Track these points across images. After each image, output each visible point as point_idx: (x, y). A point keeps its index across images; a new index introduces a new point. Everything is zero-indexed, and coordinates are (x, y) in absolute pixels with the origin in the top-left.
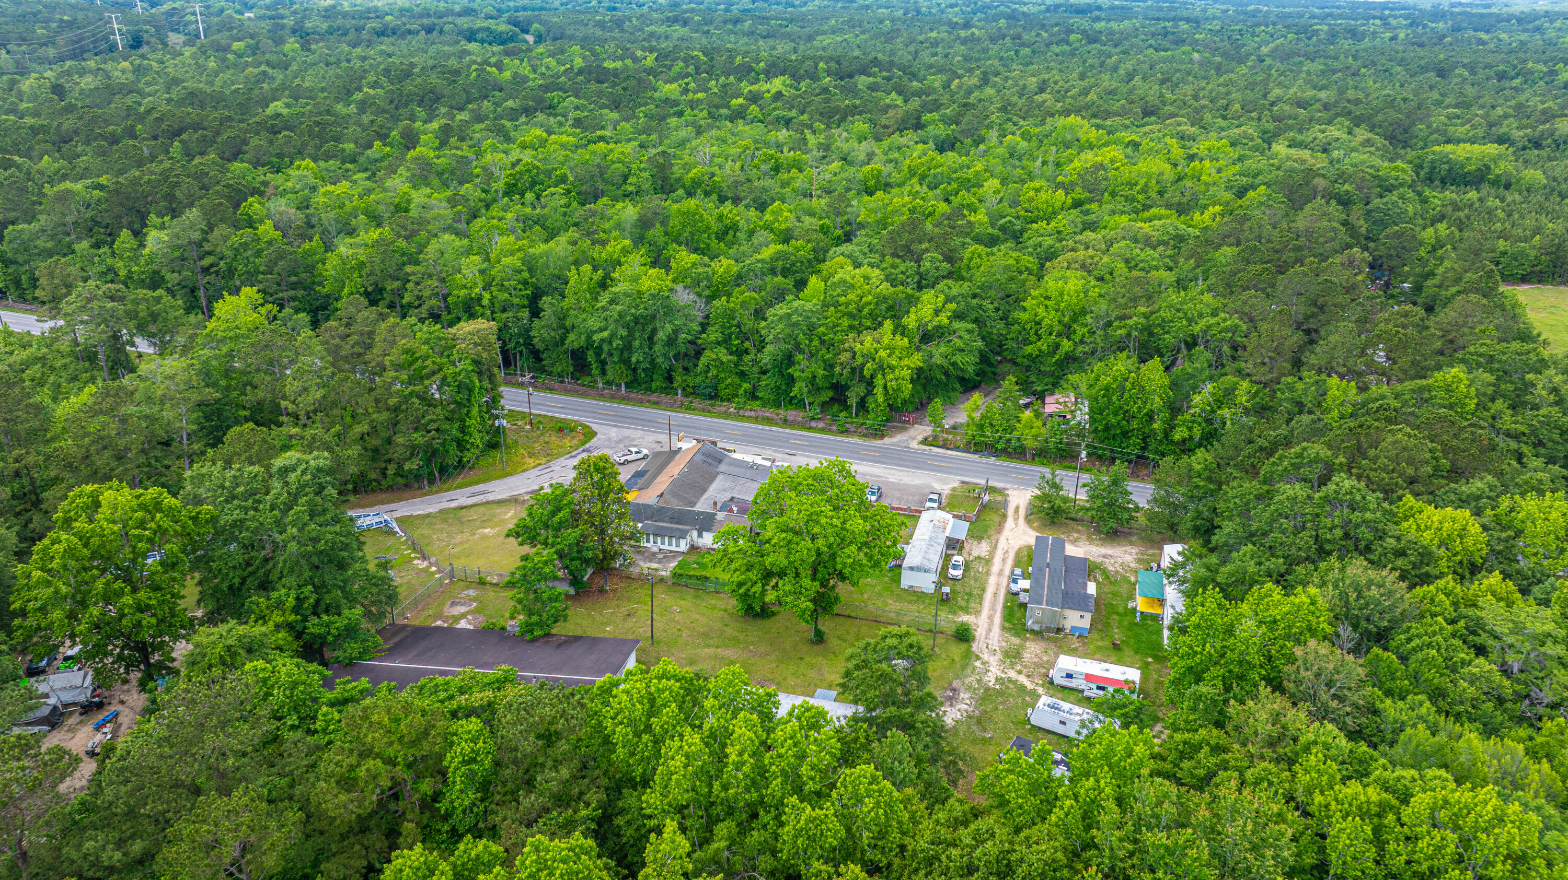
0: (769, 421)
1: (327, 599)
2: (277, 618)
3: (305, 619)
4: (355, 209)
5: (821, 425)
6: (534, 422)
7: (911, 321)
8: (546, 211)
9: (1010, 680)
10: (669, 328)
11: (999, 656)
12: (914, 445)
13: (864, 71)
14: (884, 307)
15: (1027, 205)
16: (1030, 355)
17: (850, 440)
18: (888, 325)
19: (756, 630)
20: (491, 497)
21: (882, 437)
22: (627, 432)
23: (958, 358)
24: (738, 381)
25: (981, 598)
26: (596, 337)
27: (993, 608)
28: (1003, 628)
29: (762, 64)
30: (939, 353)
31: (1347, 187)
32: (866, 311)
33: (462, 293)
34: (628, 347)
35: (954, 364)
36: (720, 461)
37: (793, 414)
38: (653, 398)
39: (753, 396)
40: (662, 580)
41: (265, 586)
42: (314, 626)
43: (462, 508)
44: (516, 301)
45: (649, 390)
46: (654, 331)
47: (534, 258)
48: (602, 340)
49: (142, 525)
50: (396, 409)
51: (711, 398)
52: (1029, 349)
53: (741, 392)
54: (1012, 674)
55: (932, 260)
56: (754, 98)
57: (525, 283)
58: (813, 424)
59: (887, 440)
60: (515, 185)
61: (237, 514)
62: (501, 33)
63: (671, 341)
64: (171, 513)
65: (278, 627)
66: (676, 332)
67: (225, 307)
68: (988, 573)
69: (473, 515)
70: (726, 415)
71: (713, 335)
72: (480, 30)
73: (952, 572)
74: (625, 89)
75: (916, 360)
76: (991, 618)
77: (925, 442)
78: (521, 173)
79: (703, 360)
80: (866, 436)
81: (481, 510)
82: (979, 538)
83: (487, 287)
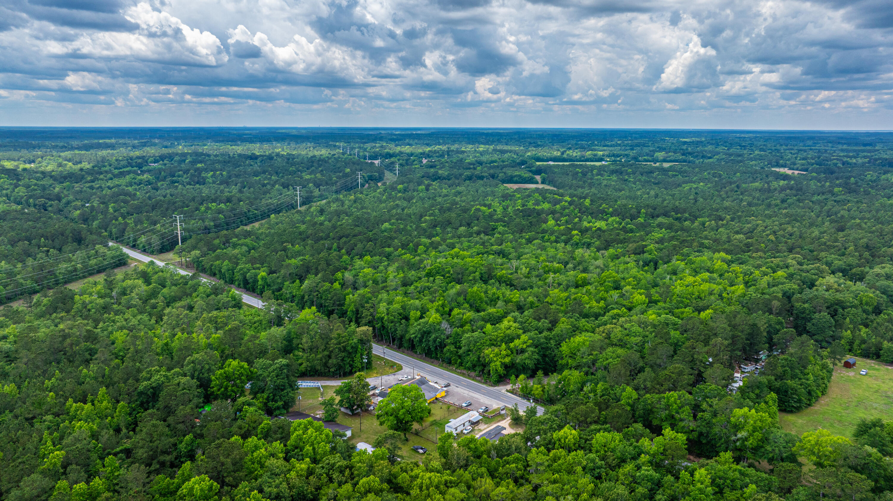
0: (463, 375)
1: (276, 398)
2: (261, 400)
3: (269, 402)
5: (479, 379)
6: (387, 362)
7: (512, 345)
10: (433, 336)
12: (504, 391)
13: (666, 215)
14: (507, 338)
17: (482, 385)
18: (505, 346)
21: (495, 386)
22: (411, 370)
23: (527, 361)
24: (457, 358)
26: (412, 336)
30: (519, 359)
32: (499, 339)
34: (421, 341)
35: (525, 363)
36: (424, 384)
37: (473, 374)
38: (432, 360)
41: (263, 392)
42: (270, 404)
44: (396, 320)
45: (431, 358)
46: (429, 337)
47: (408, 305)
48: (414, 338)
49: (238, 371)
50: (332, 352)
51: (449, 363)
55: (544, 323)
56: (584, 231)
57: (399, 314)
59: (496, 388)
61: (261, 373)
62: (526, 178)
63: (435, 341)
64: (245, 369)
65: (261, 402)
66: (437, 338)
67: (307, 311)
70: (451, 371)
71: (451, 340)
72: (516, 176)
73: (464, 431)
75: (507, 360)
77: (507, 391)
79: (445, 349)
80: (492, 386)
82: (486, 424)
83: (388, 314)
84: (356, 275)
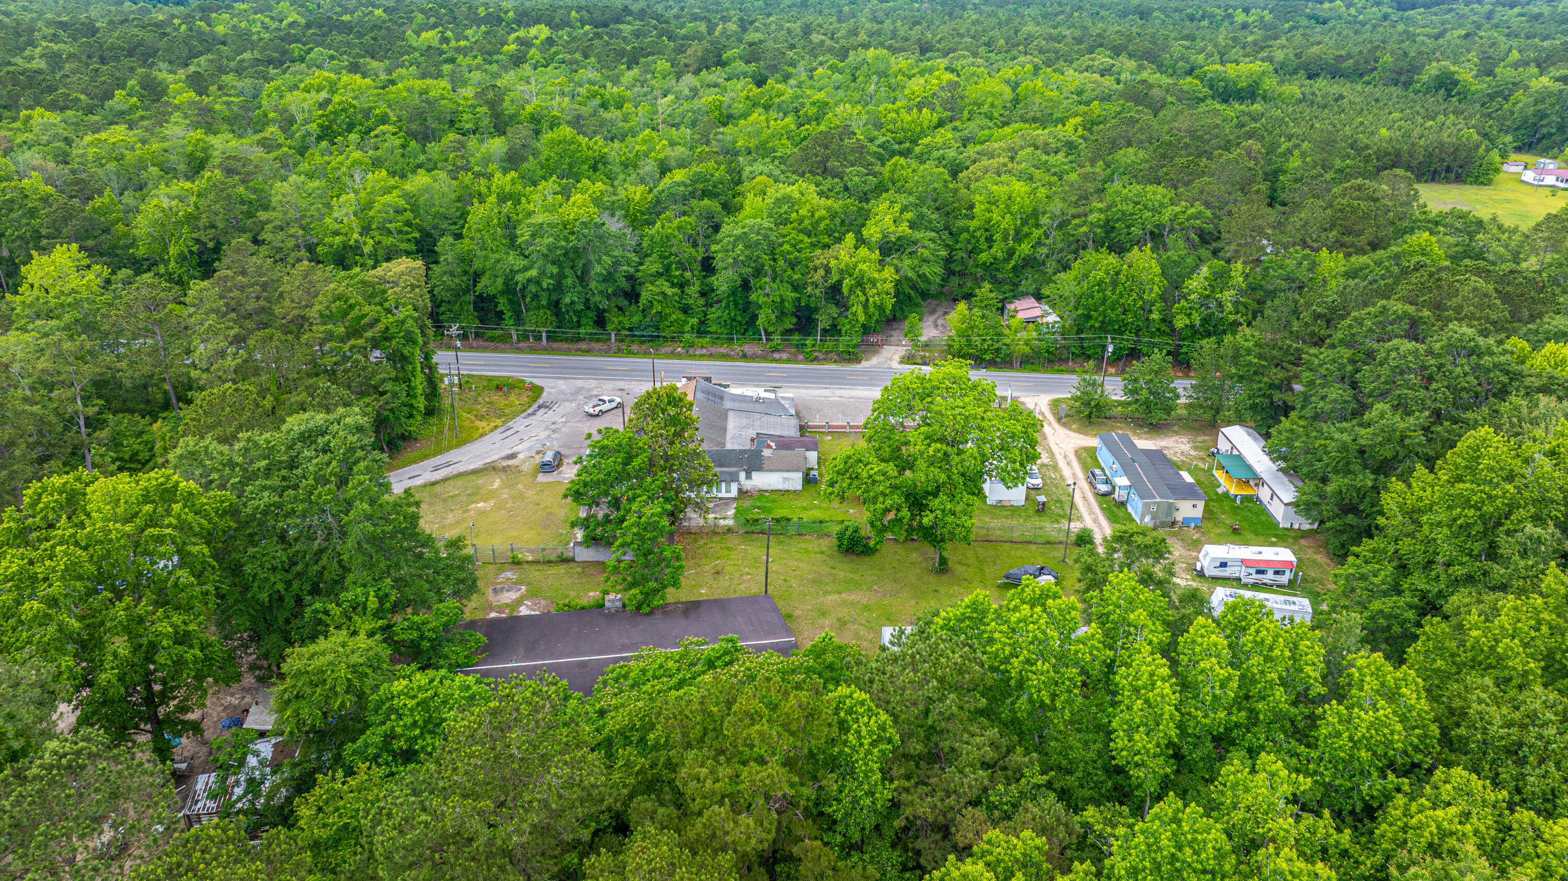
0: (725, 357)
4: (141, 160)
5: (785, 356)
7: (872, 231)
8: (379, 152)
10: (605, 260)
14: (838, 221)
15: (891, 126)
16: (984, 264)
18: (850, 238)
19: (865, 569)
20: (462, 468)
21: (858, 361)
22: (579, 383)
23: (926, 269)
24: (682, 317)
25: (1074, 504)
26: (520, 278)
29: (511, 14)
32: (822, 226)
33: (338, 240)
34: (558, 287)
35: (922, 276)
36: (723, 397)
39: (701, 330)
40: (729, 530)
43: (434, 484)
46: (586, 270)
47: (413, 195)
48: (529, 280)
51: (653, 339)
52: (983, 257)
53: (687, 328)
57: (408, 223)
58: (776, 355)
59: (864, 363)
60: (328, 128)
63: (608, 278)
66: (616, 264)
68: (1064, 479)
69: (451, 489)
70: (673, 355)
71: (652, 266)
73: (1031, 481)
74: (374, 39)
75: (891, 275)
76: (1096, 522)
77: (906, 361)
78: (334, 113)
79: (644, 296)
80: (838, 362)
81: (460, 482)
83: (366, 230)
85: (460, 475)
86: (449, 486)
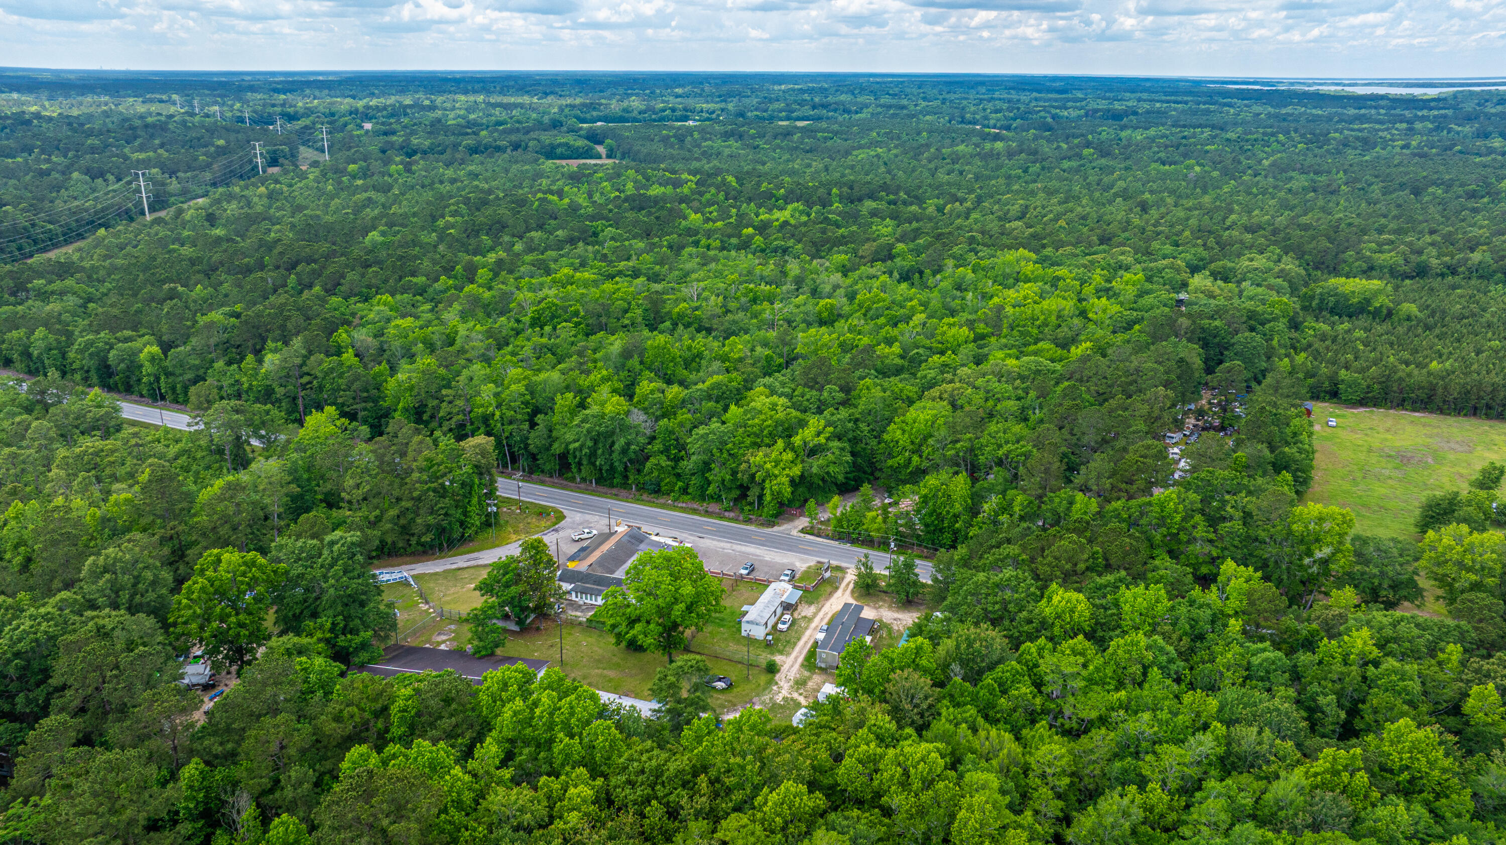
0: (695, 511)
1: (351, 625)
2: (319, 635)
3: (337, 637)
4: (416, 338)
5: (732, 515)
6: (524, 507)
7: (797, 440)
8: (558, 341)
9: (792, 699)
10: (622, 441)
11: (791, 683)
12: (795, 533)
13: (872, 196)
14: (780, 428)
15: (939, 338)
16: (891, 467)
17: (748, 527)
18: (780, 443)
19: (635, 659)
20: (481, 562)
21: (773, 526)
22: (588, 517)
23: (831, 469)
24: (674, 480)
25: (795, 644)
26: (572, 446)
27: (800, 652)
28: (802, 665)
29: (782, 191)
30: (816, 465)
31: (1217, 323)
32: (765, 432)
33: (481, 410)
34: (593, 454)
35: (828, 473)
36: (641, 542)
37: (714, 507)
38: (614, 491)
39: (685, 491)
40: (580, 624)
41: (315, 615)
42: (342, 641)
43: (459, 569)
44: (519, 417)
45: (612, 486)
46: (613, 443)
47: (536, 384)
48: (575, 449)
49: (244, 574)
50: (419, 499)
51: (656, 492)
52: (890, 462)
53: (677, 488)
54: (795, 695)
55: (831, 392)
56: (763, 228)
57: (526, 404)
58: (727, 514)
59: (776, 528)
60: (539, 319)
61: (300, 570)
62: (578, 148)
63: (624, 451)
64: (261, 568)
65: (320, 640)
66: (628, 444)
67: (314, 419)
68: (806, 628)
69: (465, 574)
70: (664, 506)
71: (657, 446)
72: (560, 145)
73: (780, 626)
74: (657, 218)
75: (796, 471)
76: (796, 658)
77: (803, 531)
78: (543, 309)
79: (648, 465)
80: (763, 525)
81: (472, 571)
82: (810, 603)
83: (499, 406)
84: (379, 334)
85: (478, 566)
86: (465, 572)
